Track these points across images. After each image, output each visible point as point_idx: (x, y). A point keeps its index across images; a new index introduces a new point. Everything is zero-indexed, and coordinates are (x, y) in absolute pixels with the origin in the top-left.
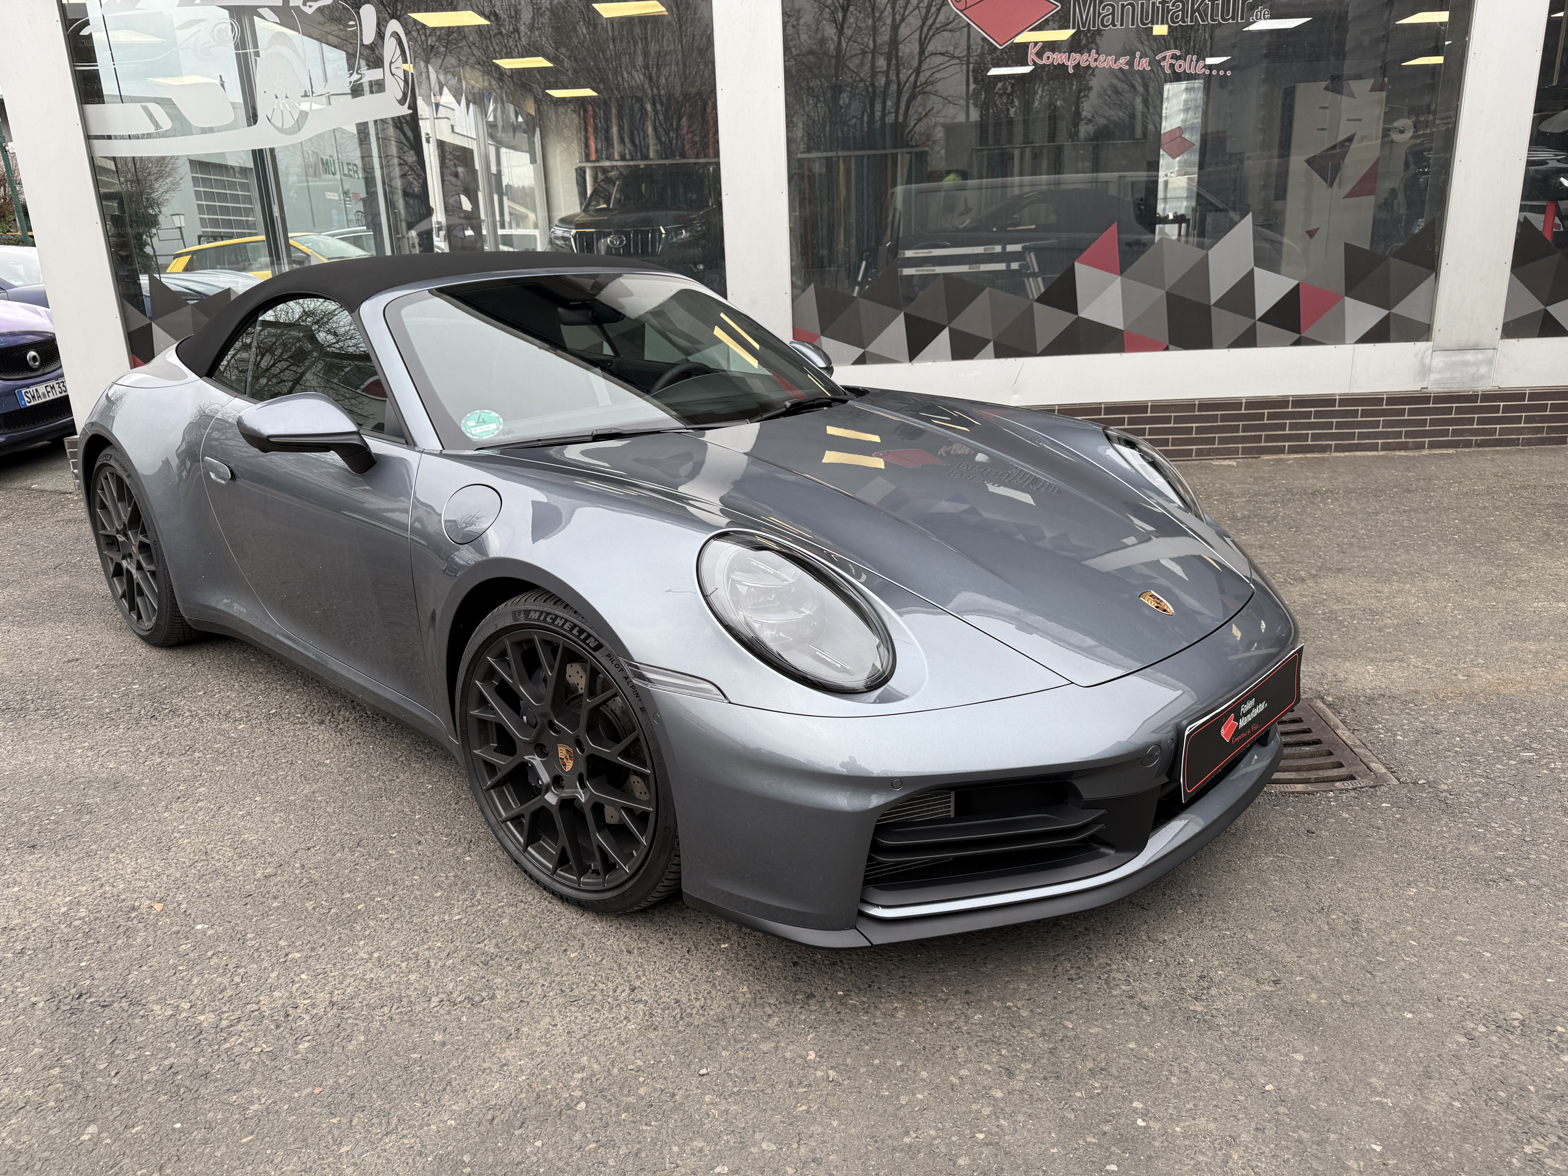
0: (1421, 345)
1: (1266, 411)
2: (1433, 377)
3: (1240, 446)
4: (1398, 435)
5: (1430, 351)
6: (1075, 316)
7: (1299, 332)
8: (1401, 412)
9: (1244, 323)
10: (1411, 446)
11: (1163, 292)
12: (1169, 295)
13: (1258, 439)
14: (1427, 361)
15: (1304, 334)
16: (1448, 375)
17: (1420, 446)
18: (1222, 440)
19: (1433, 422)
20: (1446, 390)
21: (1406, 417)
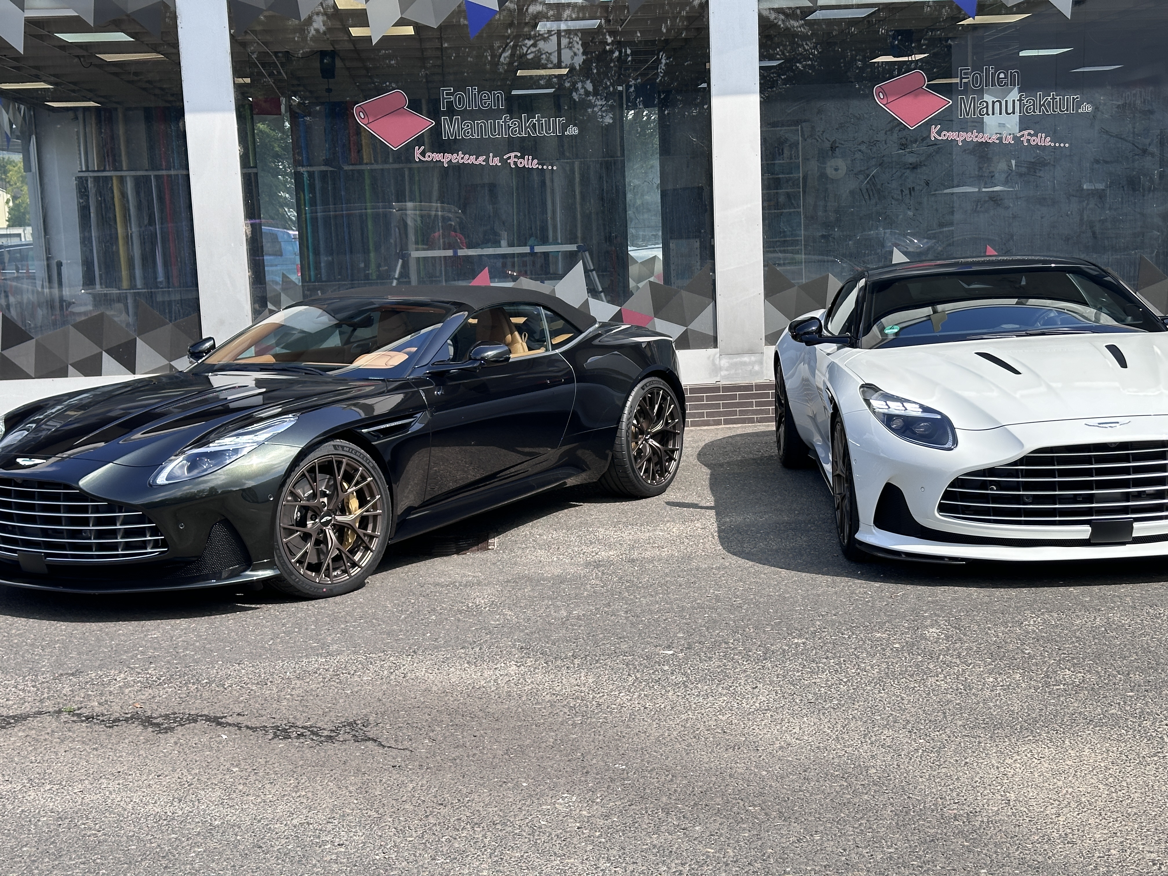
0: (711, 351)
2: (723, 373)
4: (702, 415)
5: (718, 355)
8: (701, 399)
10: (712, 422)
14: (717, 362)
16: (733, 372)
17: (718, 423)
19: (725, 406)
20: (733, 383)
21: (705, 402)
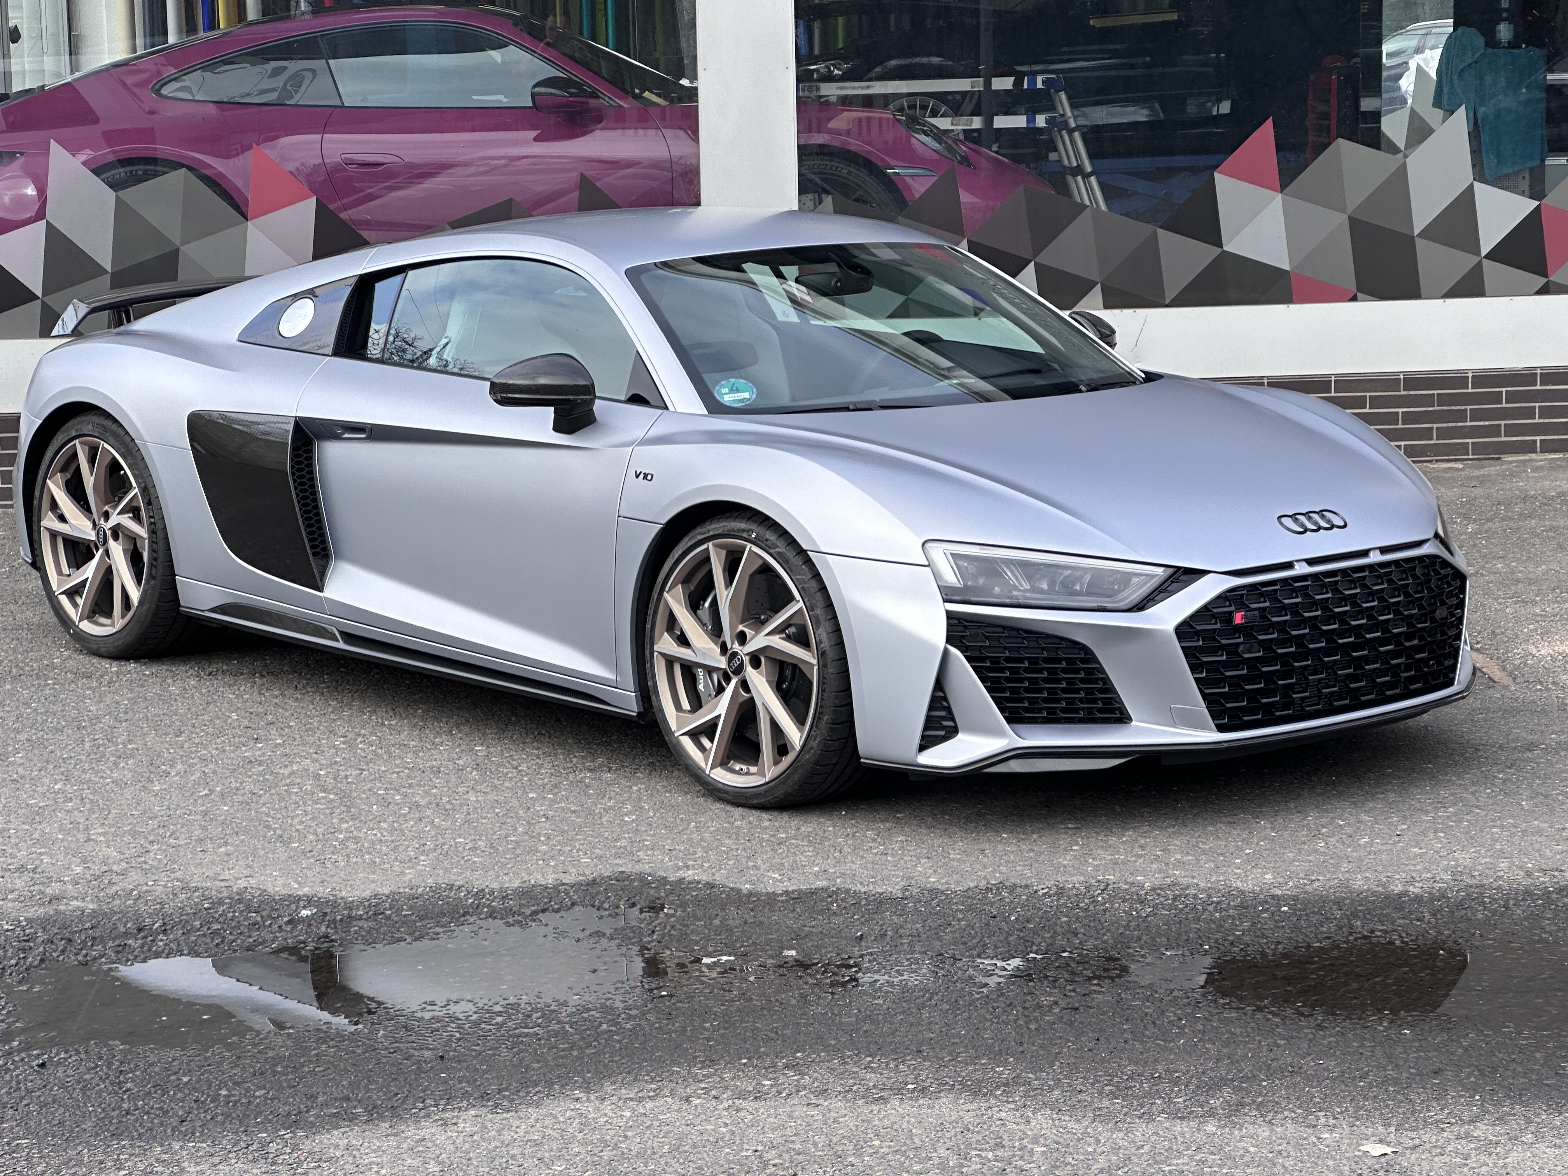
1: (1504, 390)
3: (1470, 441)
6: (1219, 250)
7: (1545, 275)
9: (1464, 262)
11: (1345, 217)
12: (1352, 220)
13: (1494, 431)
15: (1552, 278)
18: (1443, 433)
